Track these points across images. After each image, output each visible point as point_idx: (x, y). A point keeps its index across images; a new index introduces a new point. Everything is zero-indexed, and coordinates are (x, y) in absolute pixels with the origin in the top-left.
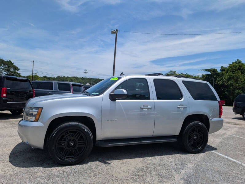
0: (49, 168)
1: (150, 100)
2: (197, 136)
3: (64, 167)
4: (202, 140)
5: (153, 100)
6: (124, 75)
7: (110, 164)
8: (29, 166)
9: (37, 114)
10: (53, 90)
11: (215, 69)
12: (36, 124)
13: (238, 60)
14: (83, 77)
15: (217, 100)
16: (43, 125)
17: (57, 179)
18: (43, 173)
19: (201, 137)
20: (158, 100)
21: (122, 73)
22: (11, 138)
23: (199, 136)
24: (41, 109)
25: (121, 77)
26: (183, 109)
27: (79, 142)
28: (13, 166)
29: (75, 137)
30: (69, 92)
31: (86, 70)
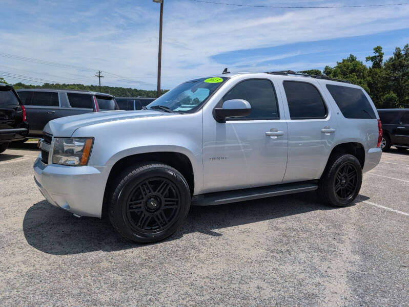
0: (118, 252)
1: (279, 119)
2: (346, 178)
3: (144, 248)
4: (353, 186)
5: (285, 119)
6: (229, 72)
7: (219, 235)
8: (75, 251)
9: (82, 151)
10: (60, 108)
11: (318, 71)
12: (83, 170)
13: (351, 55)
14: (92, 86)
15: (376, 118)
16: (98, 172)
17: (145, 271)
18: (111, 262)
19: (351, 181)
20: (292, 119)
21: (226, 70)
22: (8, 199)
23: (349, 179)
24: (91, 140)
25: (225, 75)
26: (329, 134)
27: (166, 201)
28: (44, 254)
29: (158, 192)
30: (92, 110)
31: (99, 73)
